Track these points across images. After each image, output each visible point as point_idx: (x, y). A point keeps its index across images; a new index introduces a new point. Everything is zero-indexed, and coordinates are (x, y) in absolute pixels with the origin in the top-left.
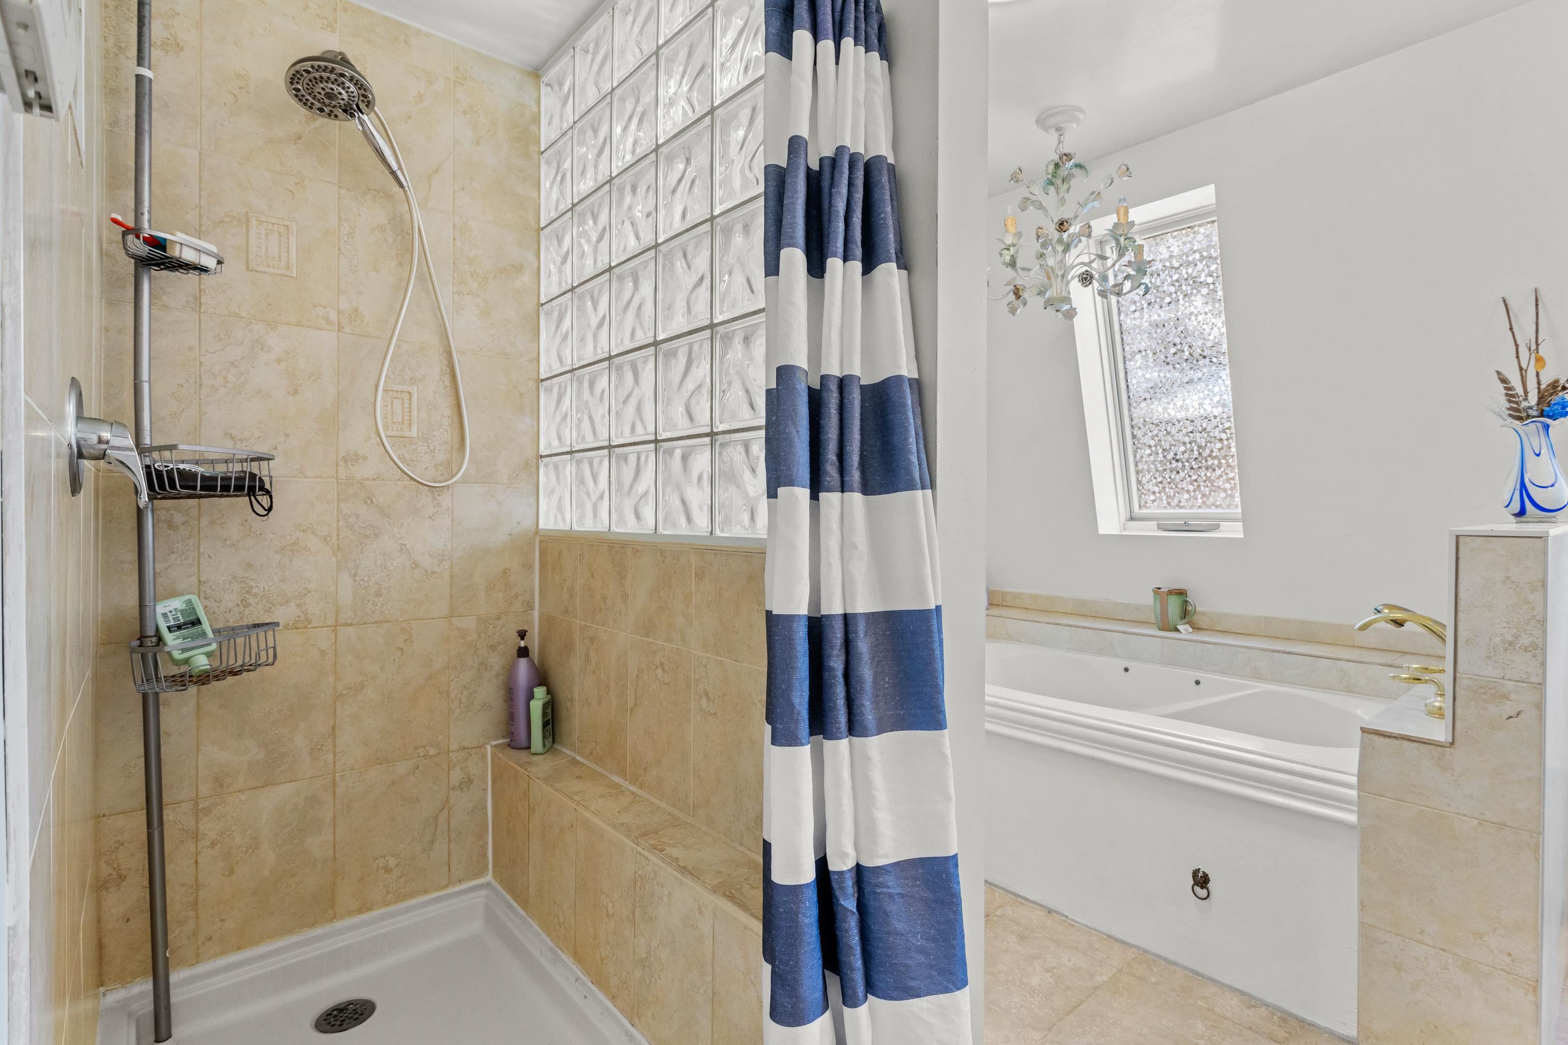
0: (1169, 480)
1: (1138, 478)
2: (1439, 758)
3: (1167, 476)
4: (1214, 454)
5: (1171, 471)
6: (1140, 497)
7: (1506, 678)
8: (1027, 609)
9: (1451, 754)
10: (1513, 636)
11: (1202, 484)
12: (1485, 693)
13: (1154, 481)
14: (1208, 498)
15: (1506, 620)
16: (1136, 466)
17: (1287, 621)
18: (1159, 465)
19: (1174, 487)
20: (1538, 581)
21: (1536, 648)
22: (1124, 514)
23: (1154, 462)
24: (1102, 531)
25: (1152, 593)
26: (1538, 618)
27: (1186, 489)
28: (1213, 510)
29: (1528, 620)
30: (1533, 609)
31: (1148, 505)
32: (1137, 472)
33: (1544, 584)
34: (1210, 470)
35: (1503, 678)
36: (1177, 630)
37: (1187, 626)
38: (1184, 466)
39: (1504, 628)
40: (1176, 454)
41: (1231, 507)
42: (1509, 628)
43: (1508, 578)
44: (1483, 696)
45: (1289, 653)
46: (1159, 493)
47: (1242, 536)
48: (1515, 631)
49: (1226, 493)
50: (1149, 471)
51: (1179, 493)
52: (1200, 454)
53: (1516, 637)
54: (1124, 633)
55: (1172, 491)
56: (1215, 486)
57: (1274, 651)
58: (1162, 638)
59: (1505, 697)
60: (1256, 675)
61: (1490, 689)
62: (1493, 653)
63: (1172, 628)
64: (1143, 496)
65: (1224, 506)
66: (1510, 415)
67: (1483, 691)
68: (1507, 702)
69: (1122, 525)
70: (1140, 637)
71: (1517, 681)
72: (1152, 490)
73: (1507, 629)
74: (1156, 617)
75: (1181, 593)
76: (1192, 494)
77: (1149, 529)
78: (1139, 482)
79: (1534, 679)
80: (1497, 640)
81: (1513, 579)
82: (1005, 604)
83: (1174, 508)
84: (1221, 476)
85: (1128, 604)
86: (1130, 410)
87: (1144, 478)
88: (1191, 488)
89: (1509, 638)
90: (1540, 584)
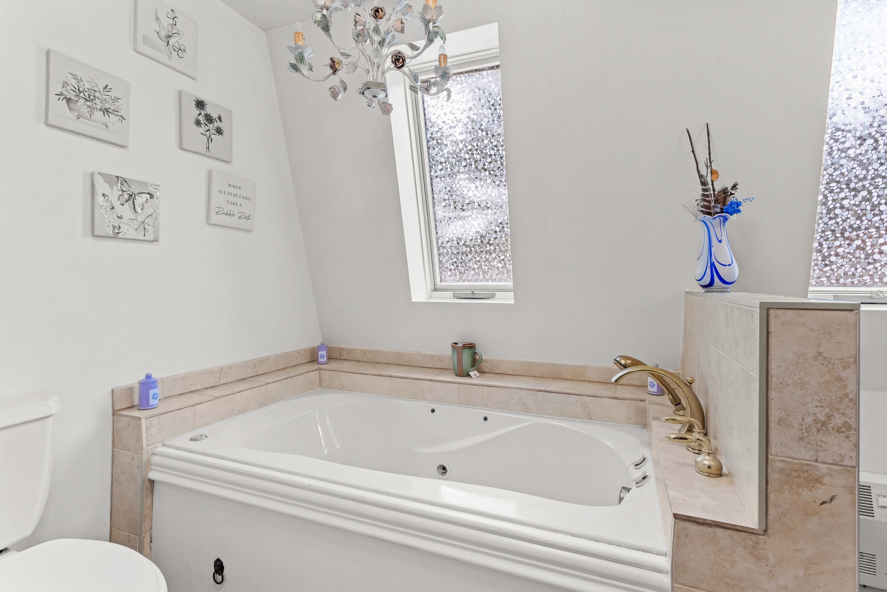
0: (461, 260)
1: (439, 259)
2: (753, 547)
3: (460, 258)
4: (491, 242)
5: (462, 254)
6: (441, 273)
7: (819, 460)
8: (359, 361)
9: (765, 542)
10: (825, 415)
11: (483, 264)
12: (799, 477)
13: (451, 261)
14: (487, 275)
15: (818, 398)
16: (439, 250)
17: (542, 364)
18: (454, 249)
19: (464, 265)
20: (850, 357)
21: (849, 428)
22: (430, 287)
23: (451, 247)
24: (414, 299)
25: (451, 348)
26: (851, 396)
27: (472, 267)
28: (490, 283)
29: (841, 398)
30: (845, 386)
31: (447, 279)
32: (439, 255)
33: (857, 359)
34: (488, 254)
35: (816, 461)
36: (469, 375)
37: (476, 372)
38: (471, 250)
39: (817, 407)
40: (466, 242)
41: (502, 280)
42: (822, 407)
43: (820, 354)
44: (796, 480)
45: (548, 392)
46: (455, 270)
47: (513, 303)
48: (827, 410)
49: (499, 271)
50: (447, 254)
51: (467, 270)
52: (482, 242)
53: (829, 417)
54: (431, 380)
55: (463, 269)
56: (491, 265)
57: (538, 391)
58: (459, 384)
59: (818, 480)
60: (526, 410)
61: (803, 472)
62: (806, 434)
63: (465, 374)
64: (443, 272)
65: (497, 280)
66: (702, 212)
67: (796, 474)
68: (820, 486)
69: (428, 295)
70: (443, 384)
71: (830, 464)
72: (449, 268)
73: (819, 409)
74: (454, 366)
75: (471, 347)
76: (477, 271)
77: (447, 298)
78: (440, 262)
79: (847, 462)
80: (810, 420)
81: (824, 355)
82: (342, 358)
83: (464, 281)
84: (495, 258)
85: (434, 356)
86: (434, 208)
87: (444, 259)
88: (476, 266)
89: (822, 417)
90: (852, 360)
